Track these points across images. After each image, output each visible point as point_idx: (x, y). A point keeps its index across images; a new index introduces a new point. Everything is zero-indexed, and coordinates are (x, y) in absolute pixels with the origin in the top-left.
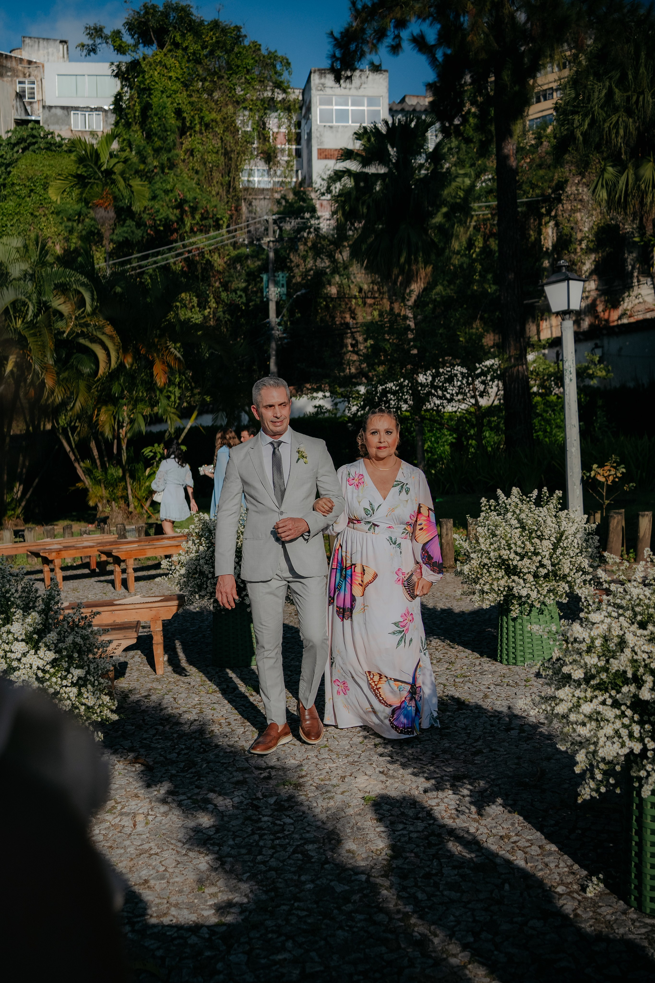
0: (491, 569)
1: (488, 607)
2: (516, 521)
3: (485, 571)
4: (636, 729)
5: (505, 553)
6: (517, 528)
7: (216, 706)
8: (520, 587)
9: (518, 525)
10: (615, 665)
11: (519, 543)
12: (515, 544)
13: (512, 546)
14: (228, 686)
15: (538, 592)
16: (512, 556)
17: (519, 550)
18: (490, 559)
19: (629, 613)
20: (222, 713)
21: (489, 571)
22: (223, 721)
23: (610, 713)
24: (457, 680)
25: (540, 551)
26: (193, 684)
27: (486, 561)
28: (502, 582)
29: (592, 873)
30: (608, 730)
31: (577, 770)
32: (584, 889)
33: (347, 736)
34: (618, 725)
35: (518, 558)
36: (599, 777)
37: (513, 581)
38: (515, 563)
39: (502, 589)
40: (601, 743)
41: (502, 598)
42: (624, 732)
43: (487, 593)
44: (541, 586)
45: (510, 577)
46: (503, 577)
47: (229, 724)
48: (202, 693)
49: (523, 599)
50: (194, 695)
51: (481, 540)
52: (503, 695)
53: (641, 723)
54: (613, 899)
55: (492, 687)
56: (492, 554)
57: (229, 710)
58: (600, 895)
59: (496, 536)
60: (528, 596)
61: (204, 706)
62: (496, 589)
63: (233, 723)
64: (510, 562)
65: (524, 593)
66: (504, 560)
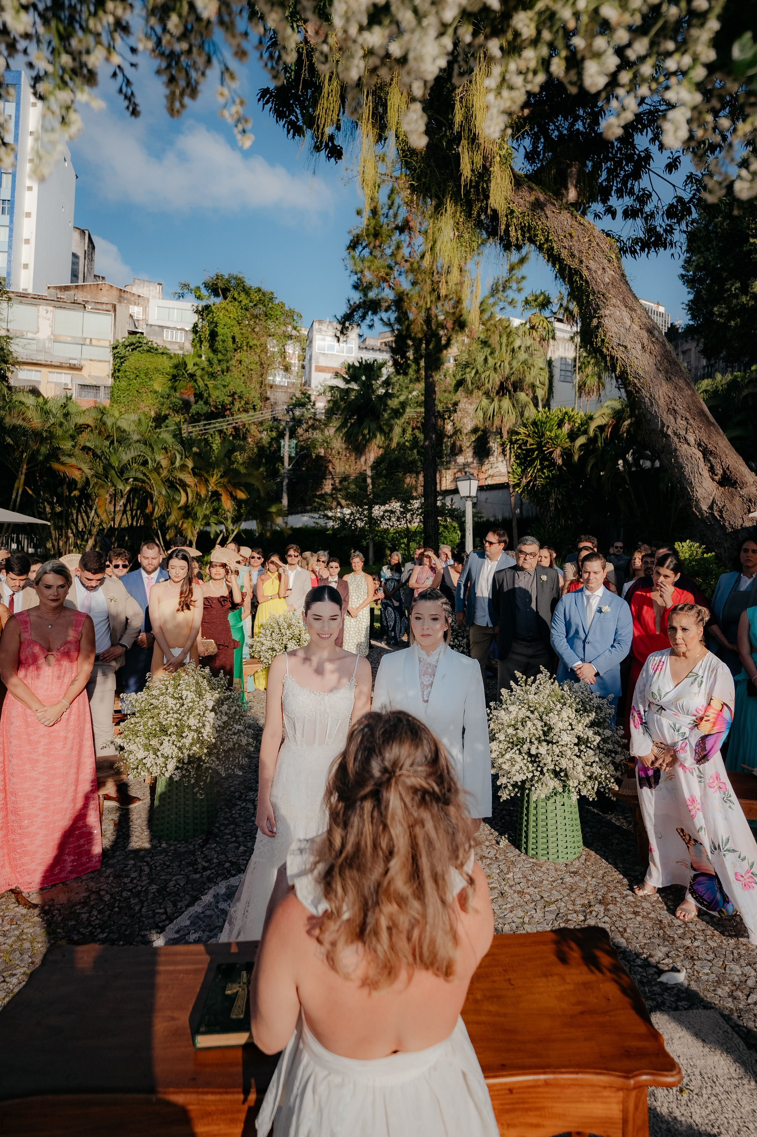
4: (530, 765)
10: (521, 734)
19: (526, 706)
23: (518, 758)
29: (501, 834)
30: (517, 767)
31: (499, 783)
32: (498, 843)
34: (522, 764)
36: (511, 788)
40: (513, 773)
42: (525, 768)
53: (532, 762)
54: (512, 848)
58: (507, 846)
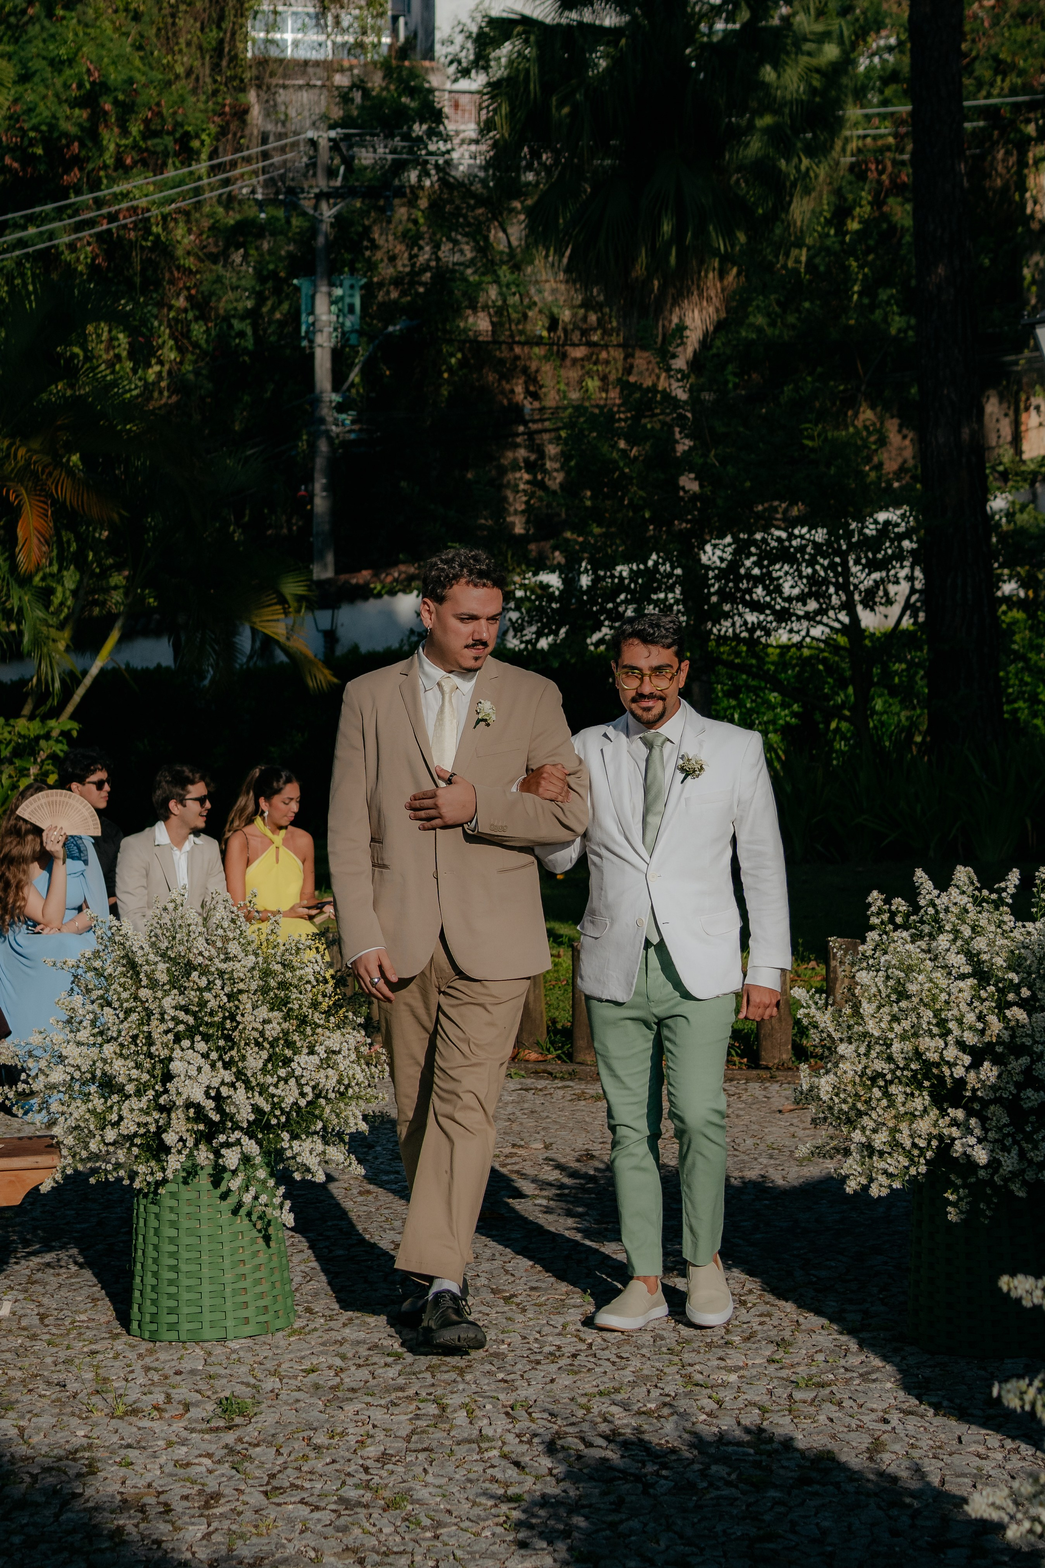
0: (893, 1089)
1: (885, 1192)
2: (961, 958)
3: (877, 1093)
5: (930, 1046)
6: (963, 977)
7: (133, 1454)
8: (972, 1141)
9: (967, 969)
11: (970, 1018)
12: (960, 1021)
13: (952, 1025)
14: (169, 1398)
15: (1022, 1154)
16: (951, 1053)
17: (970, 1038)
18: (890, 1059)
20: (149, 1477)
21: (886, 1094)
22: (151, 1500)
24: (798, 1395)
25: (1028, 1042)
26: (72, 1386)
27: (880, 1066)
28: (924, 1126)
33: (493, 1556)
35: (967, 1060)
37: (954, 1123)
38: (959, 1072)
39: (922, 1144)
41: (923, 1169)
43: (881, 1154)
44: (1029, 1138)
45: (943, 1113)
46: (925, 1110)
47: (168, 1509)
48: (97, 1415)
49: (982, 1173)
50: (75, 1421)
51: (867, 1008)
52: (925, 1443)
55: (895, 1418)
56: (896, 1047)
57: (170, 1468)
59: (908, 997)
60: (994, 1164)
61: (100, 1454)
62: (908, 1144)
63: (178, 1506)
64: (946, 1070)
65: (981, 1156)
66: (928, 1065)
